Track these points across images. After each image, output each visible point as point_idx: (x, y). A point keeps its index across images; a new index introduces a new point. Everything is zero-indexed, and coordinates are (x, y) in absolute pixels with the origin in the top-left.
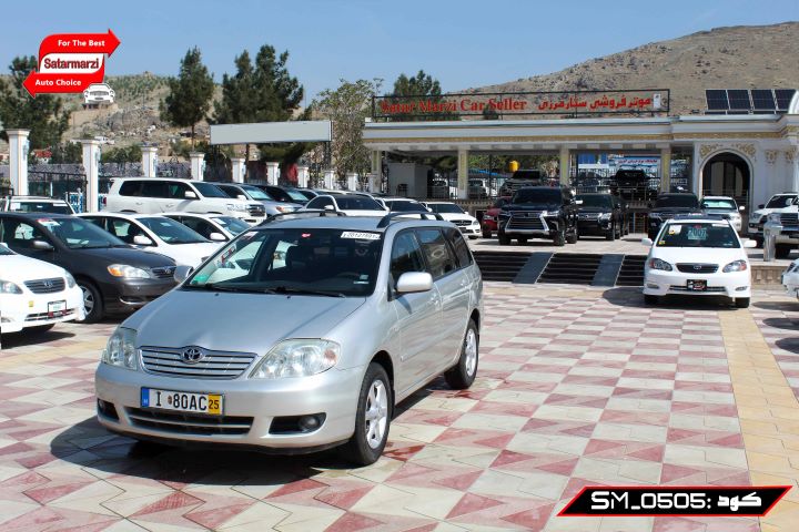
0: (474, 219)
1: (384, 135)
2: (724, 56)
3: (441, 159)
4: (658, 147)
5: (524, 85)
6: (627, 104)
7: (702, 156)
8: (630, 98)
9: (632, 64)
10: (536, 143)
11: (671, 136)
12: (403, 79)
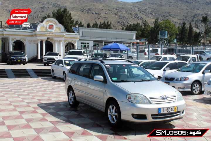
7: (12, 41)
11: (3, 35)
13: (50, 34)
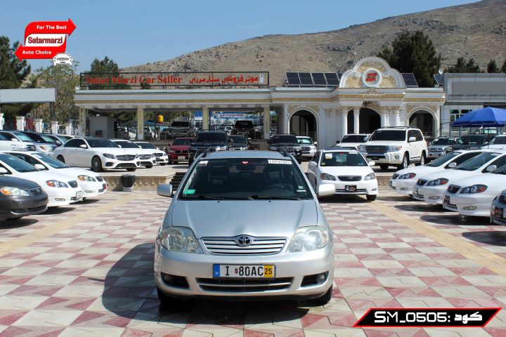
0: (164, 153)
1: (87, 98)
2: (271, 52)
3: (120, 114)
4: (262, 106)
5: (151, 67)
6: (244, 81)
7: (289, 112)
8: (245, 77)
9: (217, 55)
10: (188, 104)
11: (271, 100)
12: (96, 62)
13: (370, 94)
